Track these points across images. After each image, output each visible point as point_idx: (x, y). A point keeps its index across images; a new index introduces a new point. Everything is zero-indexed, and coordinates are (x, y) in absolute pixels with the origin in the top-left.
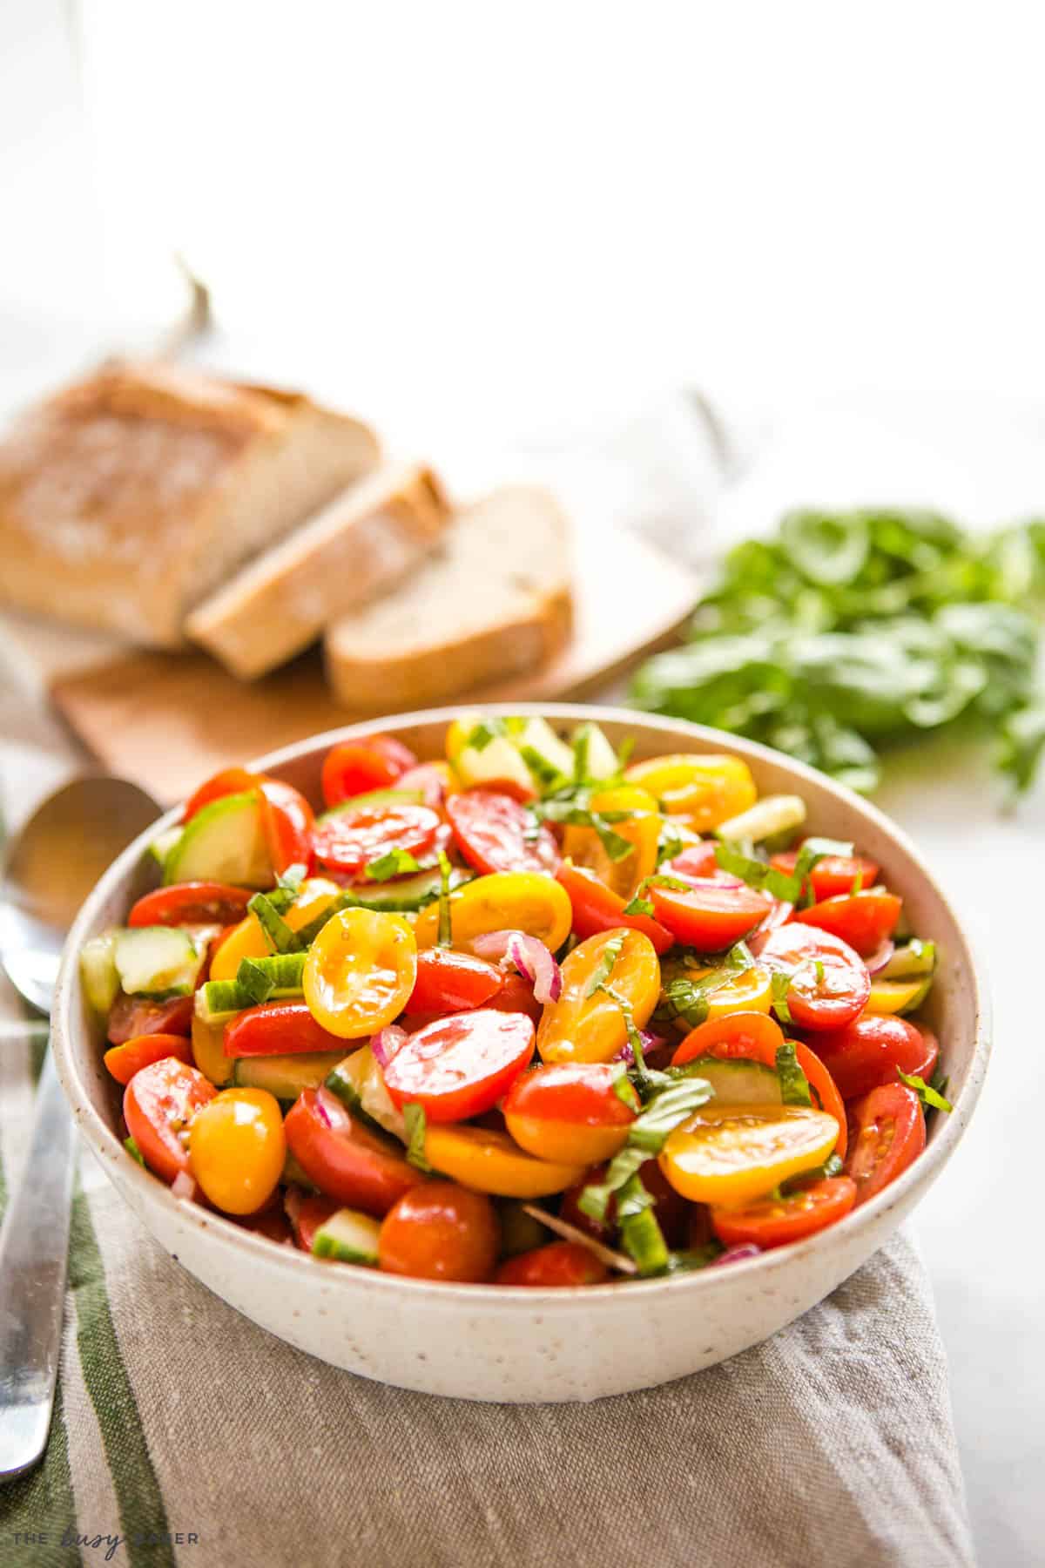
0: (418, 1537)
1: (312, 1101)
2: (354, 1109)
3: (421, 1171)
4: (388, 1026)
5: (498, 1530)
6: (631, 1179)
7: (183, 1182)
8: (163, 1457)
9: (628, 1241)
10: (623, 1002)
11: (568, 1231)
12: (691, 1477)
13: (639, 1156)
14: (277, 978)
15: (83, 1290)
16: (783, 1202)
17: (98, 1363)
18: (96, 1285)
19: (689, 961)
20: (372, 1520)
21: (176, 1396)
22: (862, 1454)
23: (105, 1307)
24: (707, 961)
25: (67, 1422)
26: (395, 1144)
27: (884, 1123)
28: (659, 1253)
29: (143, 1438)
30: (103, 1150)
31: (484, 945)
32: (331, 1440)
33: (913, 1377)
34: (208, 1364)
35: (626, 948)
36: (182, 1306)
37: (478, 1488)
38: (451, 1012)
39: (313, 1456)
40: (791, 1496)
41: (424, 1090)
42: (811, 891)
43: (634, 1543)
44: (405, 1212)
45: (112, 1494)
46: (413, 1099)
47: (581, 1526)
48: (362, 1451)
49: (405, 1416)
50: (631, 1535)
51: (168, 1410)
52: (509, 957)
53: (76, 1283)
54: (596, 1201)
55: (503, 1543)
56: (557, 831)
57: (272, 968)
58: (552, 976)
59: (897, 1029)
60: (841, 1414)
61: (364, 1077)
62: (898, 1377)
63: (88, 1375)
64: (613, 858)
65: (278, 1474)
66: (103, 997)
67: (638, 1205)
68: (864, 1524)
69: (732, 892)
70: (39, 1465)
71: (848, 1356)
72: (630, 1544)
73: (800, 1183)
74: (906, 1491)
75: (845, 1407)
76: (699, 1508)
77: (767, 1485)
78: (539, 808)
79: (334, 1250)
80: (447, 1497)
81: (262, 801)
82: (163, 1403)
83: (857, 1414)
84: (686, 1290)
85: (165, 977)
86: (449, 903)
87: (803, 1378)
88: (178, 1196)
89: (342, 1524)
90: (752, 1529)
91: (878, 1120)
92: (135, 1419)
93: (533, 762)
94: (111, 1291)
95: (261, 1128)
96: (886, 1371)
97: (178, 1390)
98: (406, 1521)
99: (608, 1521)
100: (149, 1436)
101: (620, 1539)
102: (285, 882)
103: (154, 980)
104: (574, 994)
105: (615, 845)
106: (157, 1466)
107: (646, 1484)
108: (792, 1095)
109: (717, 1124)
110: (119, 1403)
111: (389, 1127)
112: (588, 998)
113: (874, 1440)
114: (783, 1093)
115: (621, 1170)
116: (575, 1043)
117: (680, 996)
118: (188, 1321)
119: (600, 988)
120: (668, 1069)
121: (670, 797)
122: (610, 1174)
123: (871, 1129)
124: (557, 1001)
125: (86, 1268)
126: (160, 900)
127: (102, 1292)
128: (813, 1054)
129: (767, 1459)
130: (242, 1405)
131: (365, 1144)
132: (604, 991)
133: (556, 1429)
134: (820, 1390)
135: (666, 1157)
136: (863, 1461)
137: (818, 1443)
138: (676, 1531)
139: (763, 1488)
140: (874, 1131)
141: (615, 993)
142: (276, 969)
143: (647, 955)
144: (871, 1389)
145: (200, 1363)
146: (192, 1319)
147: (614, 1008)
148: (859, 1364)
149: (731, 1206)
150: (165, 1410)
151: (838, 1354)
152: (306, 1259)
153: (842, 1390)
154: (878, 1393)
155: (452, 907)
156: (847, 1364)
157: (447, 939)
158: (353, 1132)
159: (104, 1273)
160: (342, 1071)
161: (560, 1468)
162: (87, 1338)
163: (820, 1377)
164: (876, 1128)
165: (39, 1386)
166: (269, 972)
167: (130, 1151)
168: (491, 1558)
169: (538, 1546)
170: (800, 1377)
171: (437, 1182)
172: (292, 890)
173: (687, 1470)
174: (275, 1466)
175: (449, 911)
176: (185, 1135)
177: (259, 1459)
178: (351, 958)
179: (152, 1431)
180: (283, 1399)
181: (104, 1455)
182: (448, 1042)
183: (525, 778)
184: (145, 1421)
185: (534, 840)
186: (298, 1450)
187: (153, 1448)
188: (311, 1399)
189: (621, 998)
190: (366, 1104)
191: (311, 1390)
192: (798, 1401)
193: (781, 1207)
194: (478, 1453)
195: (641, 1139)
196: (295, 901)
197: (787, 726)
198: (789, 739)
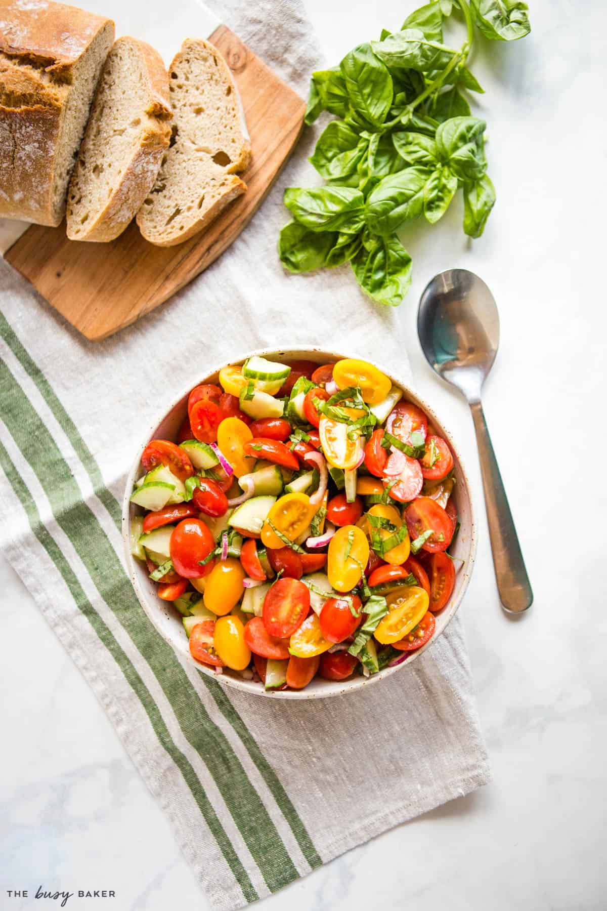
6: (365, 645)
13: (367, 637)
27: (441, 572)
45: (212, 698)
91: (439, 569)
115: (359, 642)
122: (356, 643)
123: (435, 575)
195: (365, 631)
197: (368, 237)
198: (370, 245)
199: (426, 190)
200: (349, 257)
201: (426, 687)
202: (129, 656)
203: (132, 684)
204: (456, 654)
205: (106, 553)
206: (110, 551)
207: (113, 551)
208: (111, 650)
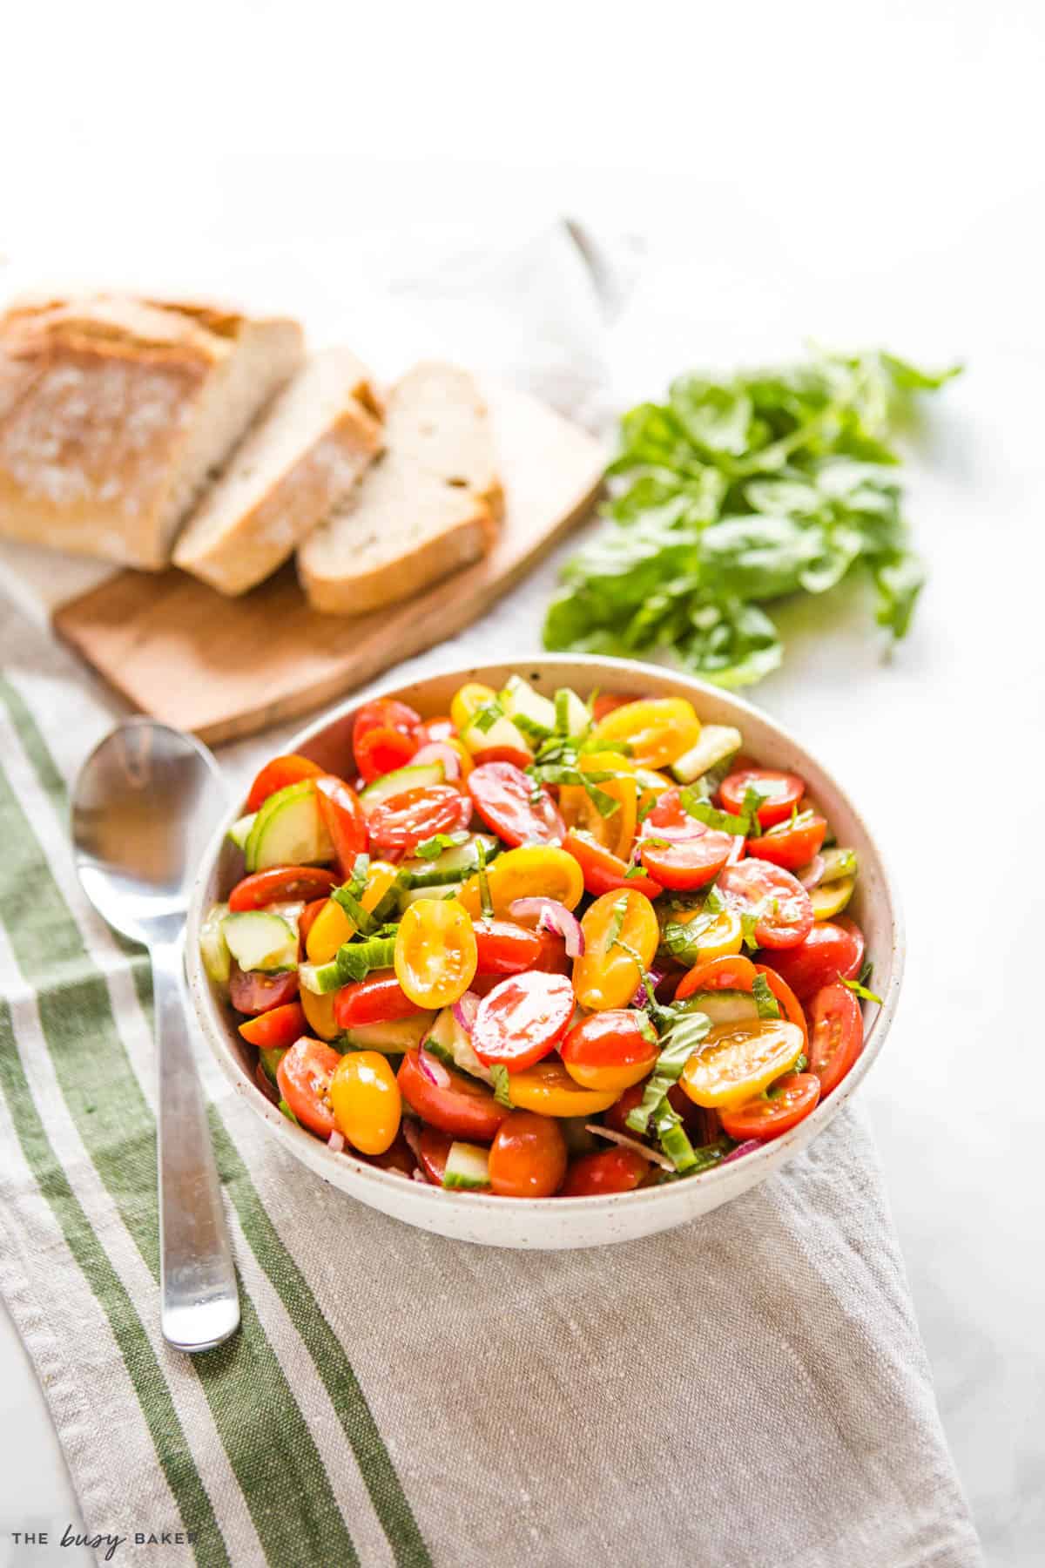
0: (525, 1349)
1: (418, 1062)
2: (449, 1064)
3: (506, 1108)
4: (464, 994)
5: (580, 1336)
6: (662, 1101)
7: (336, 1139)
8: (335, 1318)
9: (664, 1146)
10: (635, 955)
11: (618, 1138)
12: (710, 1278)
13: (667, 1083)
14: (368, 958)
15: (233, 1184)
16: (770, 1101)
17: (265, 1248)
18: (243, 1181)
19: (675, 904)
20: (491, 1341)
21: (331, 1268)
22: (833, 1255)
23: (257, 1201)
24: (689, 903)
25: (251, 1294)
26: (485, 1089)
27: (832, 1018)
28: (689, 1156)
29: (317, 1305)
30: (267, 1116)
31: (519, 910)
32: (451, 1286)
33: (862, 1189)
34: (346, 1238)
35: (630, 906)
36: (313, 1192)
37: (560, 1306)
38: (507, 975)
39: (442, 1302)
40: (785, 1287)
41: (504, 1053)
42: (757, 823)
43: (678, 1332)
44: (502, 1142)
45: (304, 1350)
46: (497, 1061)
47: (638, 1324)
48: (474, 1290)
49: (498, 1257)
50: (674, 1326)
51: (329, 1280)
52: (542, 922)
53: (225, 1179)
54: (639, 1120)
55: (585, 1344)
56: (554, 792)
57: (363, 953)
58: (578, 937)
59: (831, 934)
60: (816, 1225)
61: (452, 1039)
62: (852, 1190)
63: (260, 1257)
64: (603, 815)
65: (421, 1320)
66: (221, 971)
67: (670, 1124)
68: (841, 1309)
69: (700, 838)
70: (239, 1330)
71: (815, 1177)
72: (675, 1333)
73: (780, 1084)
74: (867, 1280)
75: (817, 1218)
76: (720, 1300)
77: (766, 1279)
78: (536, 770)
79: (458, 1181)
80: (540, 1315)
81: (319, 795)
82: (324, 1275)
83: (826, 1222)
84: (711, 1180)
85: (272, 957)
86: (486, 876)
87: (784, 1198)
88: (334, 1150)
89: (472, 1347)
90: (759, 1313)
91: (828, 1016)
92: (306, 1292)
93: (523, 725)
94: (258, 1187)
95: (383, 1086)
96: (842, 1186)
97: (332, 1264)
98: (514, 1338)
99: (656, 1318)
100: (320, 1303)
101: (667, 1330)
102: (357, 875)
103: (265, 961)
104: (598, 948)
105: (603, 802)
106: (333, 1325)
107: (679, 1287)
108: (766, 1011)
109: (715, 1045)
110: (291, 1279)
111: (476, 1074)
112: (607, 952)
113: (839, 1241)
114: (759, 1011)
115: (652, 1094)
116: (603, 993)
117: (676, 941)
118: (321, 1204)
119: (615, 943)
120: (673, 1004)
121: (633, 741)
122: (646, 1098)
123: (822, 1024)
124: (583, 955)
125: (230, 1168)
126: (253, 888)
127: (251, 1188)
128: (777, 976)
129: (763, 1260)
130: (380, 1267)
131: (463, 1092)
132: (619, 945)
133: (608, 1254)
134: (797, 1206)
135: (684, 1080)
136: (834, 1260)
137: (801, 1249)
138: (706, 1321)
139: (764, 1281)
140: (825, 1025)
141: (627, 947)
142: (367, 953)
143: (646, 912)
144: (833, 1201)
145: (340, 1238)
146: (324, 1201)
147: (628, 960)
148: (822, 1183)
149: (733, 1109)
150: (327, 1281)
151: (807, 1174)
152: (439, 1190)
153: (813, 1204)
154: (839, 1204)
155: (490, 879)
156: (813, 1182)
157: (489, 906)
158: (452, 1084)
159: (247, 1171)
160: (437, 1035)
161: (616, 1283)
162: (250, 1228)
163: (796, 1194)
164: (826, 1022)
165: (223, 1268)
166: (362, 956)
167: (286, 1114)
168: (579, 1356)
169: (610, 1343)
170: (780, 1195)
171: (519, 1115)
172: (364, 880)
173: (707, 1272)
174: (417, 1314)
175: (487, 882)
176: (326, 1100)
177: (405, 1311)
178: (425, 944)
179: (322, 1299)
180: (408, 1257)
181: (290, 1320)
182: (510, 1005)
183: (519, 742)
184: (315, 1292)
185: (538, 801)
186: (430, 1299)
187: (326, 1312)
188: (427, 1254)
189: (634, 952)
190: (458, 1061)
191: (425, 1247)
192: (782, 1218)
193: (769, 1106)
194: (555, 1279)
195: (664, 1068)
196: (366, 888)
197: (702, 607)
198: (705, 618)
199: (808, 545)
200: (666, 636)
201: (813, 1373)
202: (126, 1281)
203: (121, 1337)
204: (882, 1285)
205: (119, 1084)
206: (128, 1085)
207: (136, 1084)
208: (88, 1269)
